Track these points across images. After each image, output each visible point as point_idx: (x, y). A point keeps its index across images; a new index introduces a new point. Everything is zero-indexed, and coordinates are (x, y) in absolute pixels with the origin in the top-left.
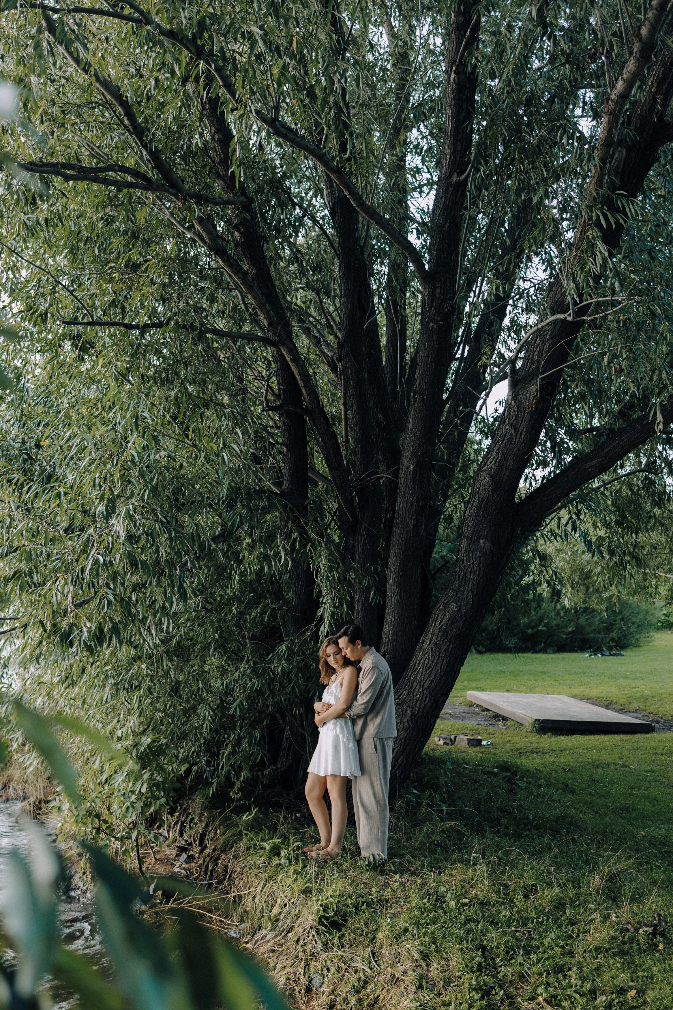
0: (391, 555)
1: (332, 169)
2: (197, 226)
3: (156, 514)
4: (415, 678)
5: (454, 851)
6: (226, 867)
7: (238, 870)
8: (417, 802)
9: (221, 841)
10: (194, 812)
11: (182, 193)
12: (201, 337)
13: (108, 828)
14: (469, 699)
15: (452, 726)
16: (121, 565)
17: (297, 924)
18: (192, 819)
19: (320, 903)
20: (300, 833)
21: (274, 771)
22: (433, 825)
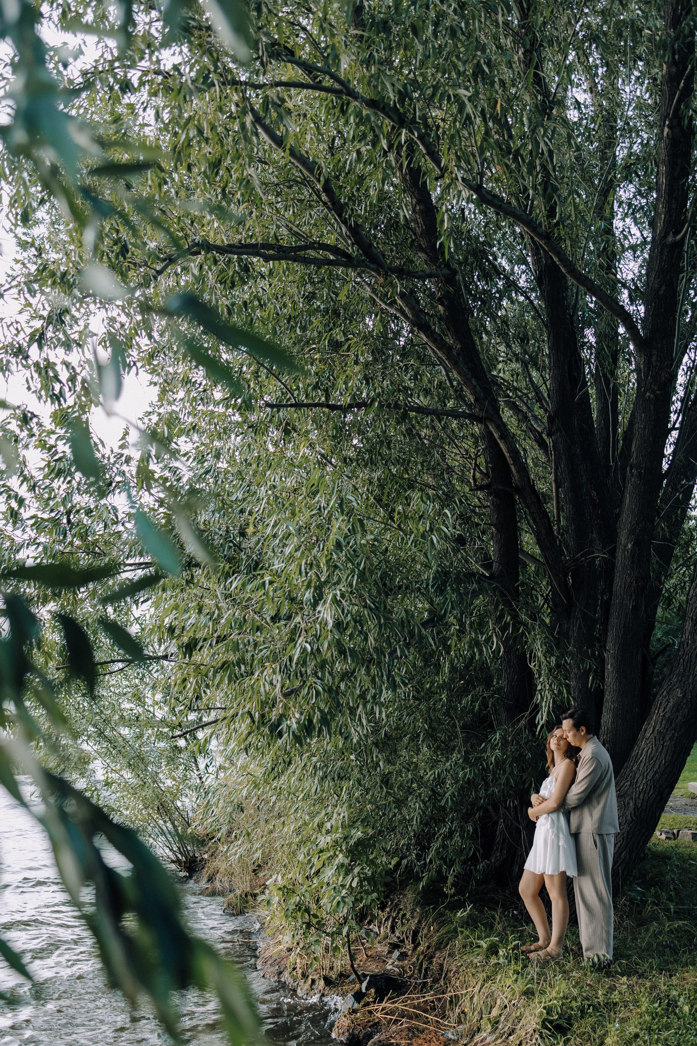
0: (609, 639)
1: (540, 236)
2: (399, 302)
3: (364, 600)
4: (638, 769)
5: (684, 952)
6: (441, 965)
7: (454, 969)
8: (642, 900)
9: (435, 938)
10: (406, 908)
11: (383, 268)
12: (405, 416)
13: (318, 923)
14: (692, 791)
15: (674, 819)
16: (329, 654)
17: (519, 1027)
18: (404, 915)
19: (543, 1005)
20: (518, 931)
21: (489, 865)
22: (660, 924)
